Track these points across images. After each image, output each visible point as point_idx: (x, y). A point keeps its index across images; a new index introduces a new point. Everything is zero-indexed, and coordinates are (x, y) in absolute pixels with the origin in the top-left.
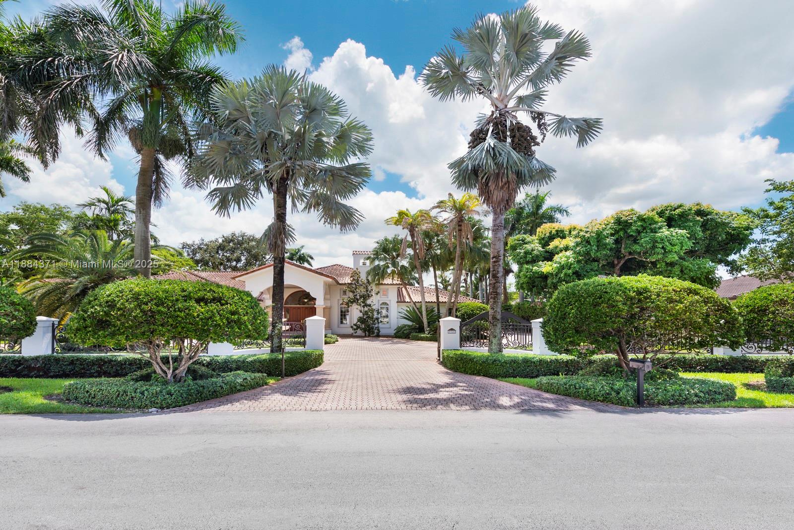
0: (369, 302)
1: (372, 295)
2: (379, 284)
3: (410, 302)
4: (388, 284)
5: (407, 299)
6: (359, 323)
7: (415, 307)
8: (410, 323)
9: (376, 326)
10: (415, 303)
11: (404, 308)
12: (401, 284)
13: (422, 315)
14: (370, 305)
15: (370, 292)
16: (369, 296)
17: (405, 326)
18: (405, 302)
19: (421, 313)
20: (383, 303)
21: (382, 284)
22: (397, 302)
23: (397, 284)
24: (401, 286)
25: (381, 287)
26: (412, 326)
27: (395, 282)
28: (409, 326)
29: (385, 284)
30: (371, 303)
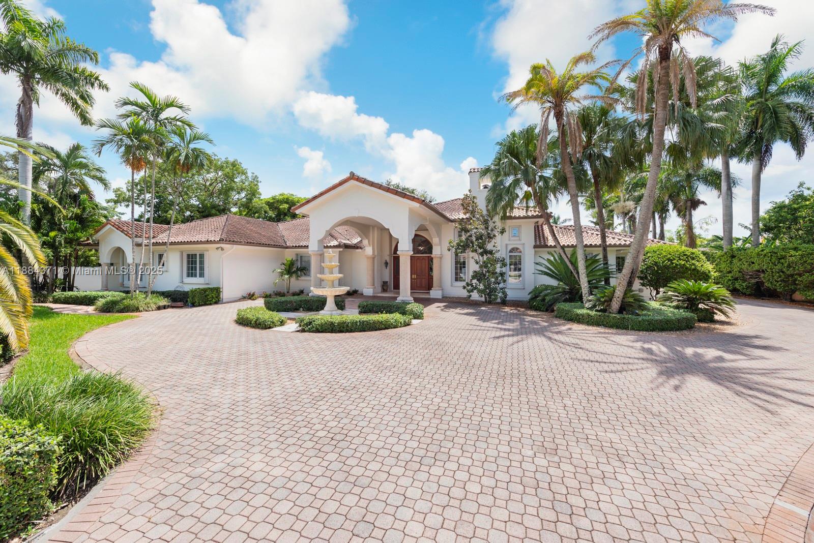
0: (489, 247)
1: (495, 236)
2: (504, 218)
3: (555, 247)
4: (519, 218)
5: (551, 242)
6: (475, 281)
7: (563, 254)
8: (554, 282)
9: (501, 285)
10: (563, 247)
11: (545, 257)
12: (540, 217)
13: (576, 268)
14: (491, 252)
15: (492, 230)
16: (490, 237)
17: (547, 287)
18: (546, 246)
19: (575, 264)
20: (512, 251)
21: (510, 218)
22: (535, 247)
23: (533, 217)
24: (541, 220)
25: (509, 222)
26: (557, 288)
27: (530, 214)
28: (553, 288)
29: (515, 218)
30: (493, 248)
